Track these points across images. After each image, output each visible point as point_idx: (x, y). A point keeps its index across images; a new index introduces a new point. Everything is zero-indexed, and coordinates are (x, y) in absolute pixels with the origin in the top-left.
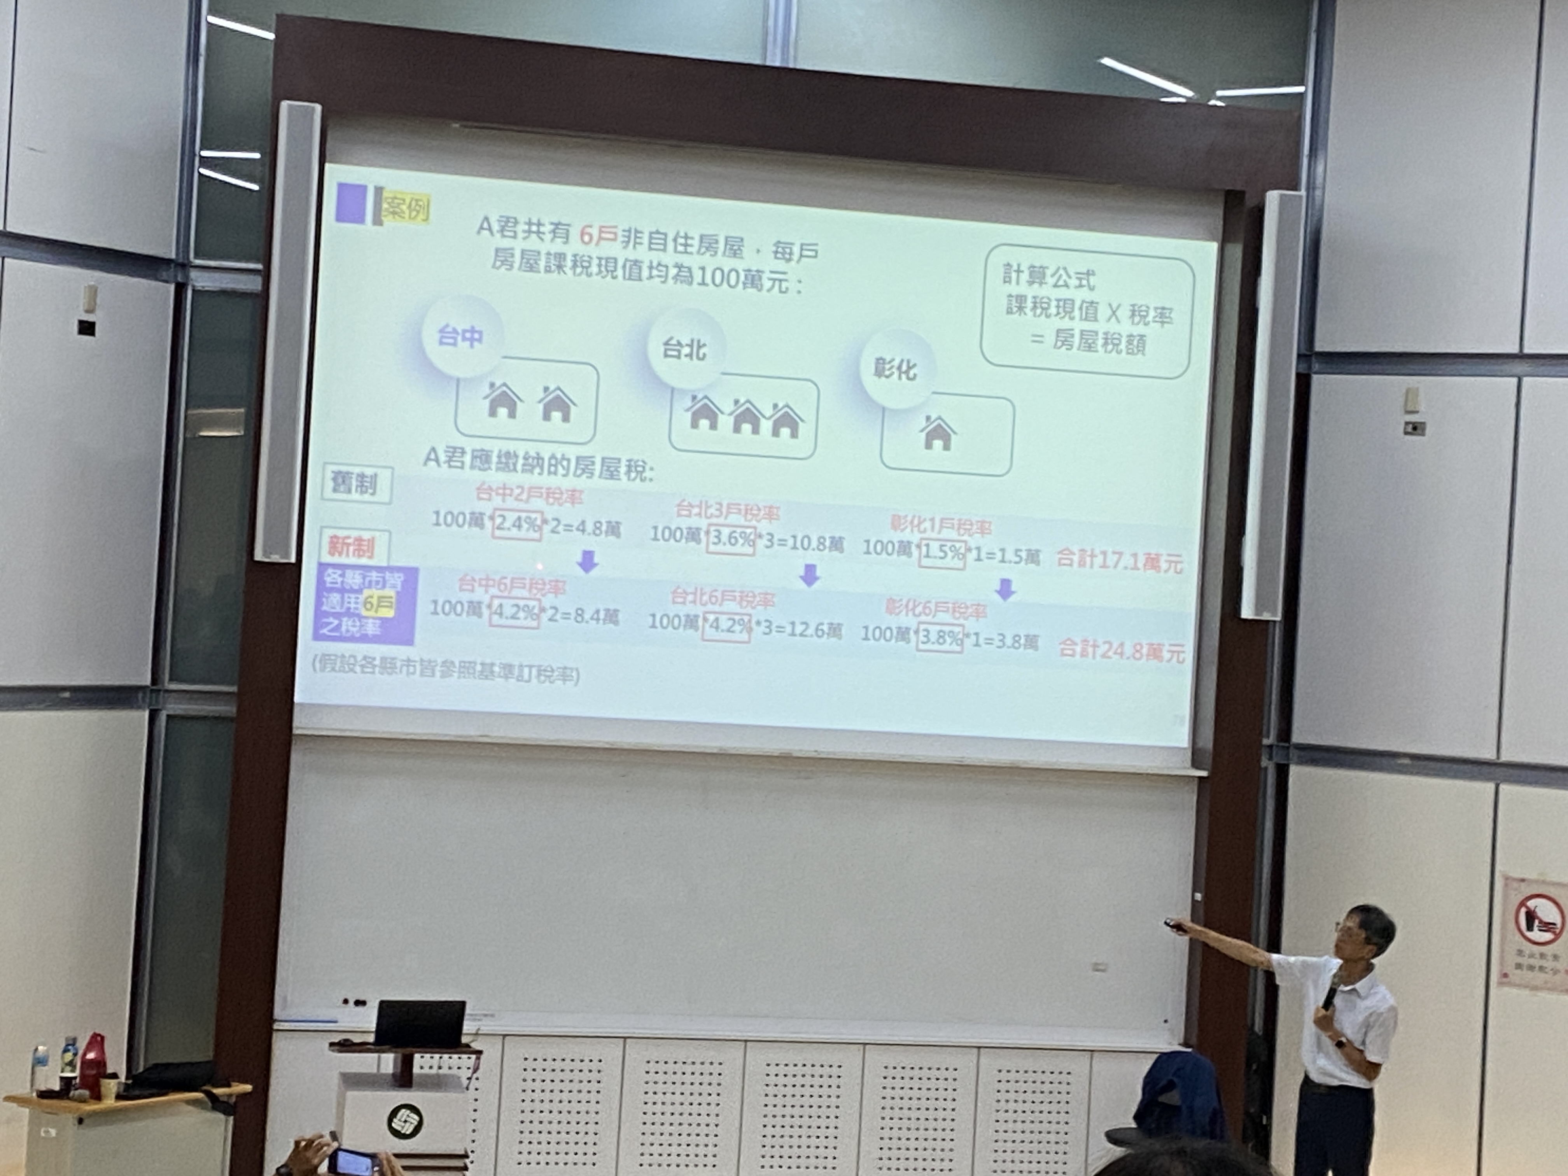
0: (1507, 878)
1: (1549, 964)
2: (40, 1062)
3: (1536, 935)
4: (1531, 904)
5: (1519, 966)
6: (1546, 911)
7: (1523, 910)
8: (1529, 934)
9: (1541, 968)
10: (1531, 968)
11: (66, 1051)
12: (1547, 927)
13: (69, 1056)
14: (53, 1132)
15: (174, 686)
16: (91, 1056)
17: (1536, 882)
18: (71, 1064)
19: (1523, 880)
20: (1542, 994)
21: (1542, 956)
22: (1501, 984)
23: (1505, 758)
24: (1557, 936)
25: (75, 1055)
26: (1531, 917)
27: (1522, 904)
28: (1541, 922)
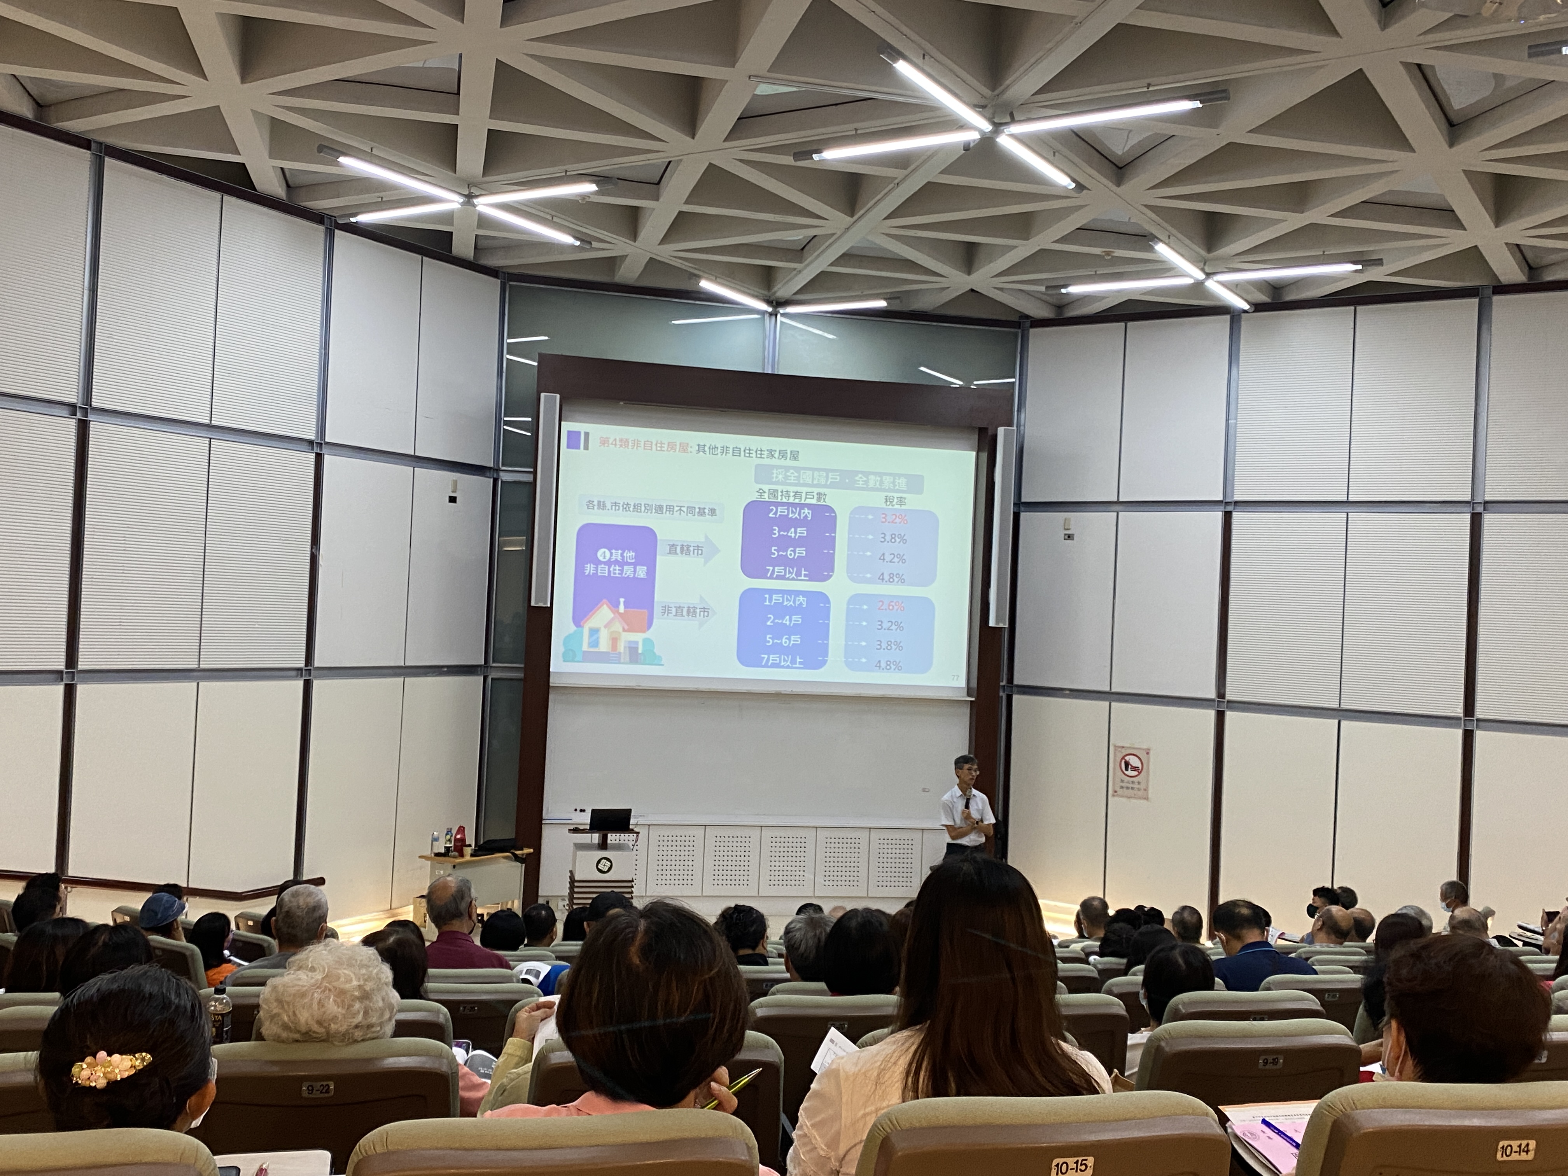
0: (1115, 746)
1: (1136, 786)
2: (435, 839)
3: (1130, 773)
4: (1127, 758)
5: (1122, 787)
6: (1134, 761)
7: (1124, 761)
8: (1126, 772)
9: (1132, 788)
10: (1128, 788)
11: (447, 834)
12: (1135, 769)
13: (448, 837)
14: (442, 872)
15: (494, 665)
16: (459, 836)
17: (1130, 748)
18: (450, 840)
19: (1123, 747)
20: (1133, 801)
21: (1133, 782)
22: (1113, 796)
23: (1113, 690)
24: (1140, 773)
25: (452, 836)
26: (1127, 764)
27: (1123, 758)
28: (1132, 766)
